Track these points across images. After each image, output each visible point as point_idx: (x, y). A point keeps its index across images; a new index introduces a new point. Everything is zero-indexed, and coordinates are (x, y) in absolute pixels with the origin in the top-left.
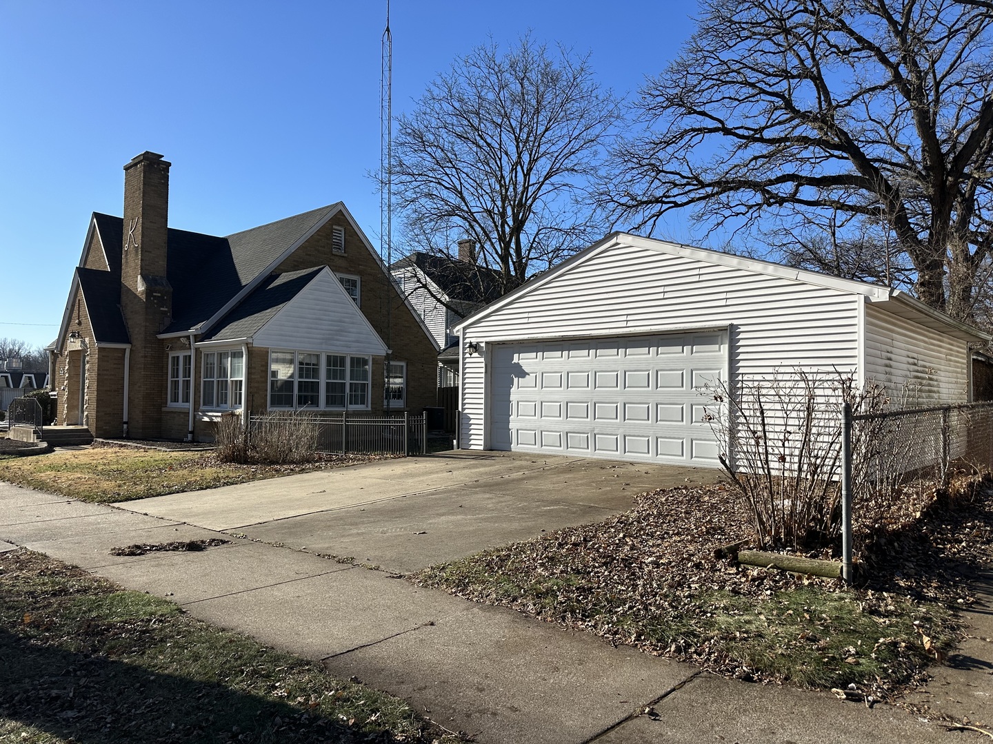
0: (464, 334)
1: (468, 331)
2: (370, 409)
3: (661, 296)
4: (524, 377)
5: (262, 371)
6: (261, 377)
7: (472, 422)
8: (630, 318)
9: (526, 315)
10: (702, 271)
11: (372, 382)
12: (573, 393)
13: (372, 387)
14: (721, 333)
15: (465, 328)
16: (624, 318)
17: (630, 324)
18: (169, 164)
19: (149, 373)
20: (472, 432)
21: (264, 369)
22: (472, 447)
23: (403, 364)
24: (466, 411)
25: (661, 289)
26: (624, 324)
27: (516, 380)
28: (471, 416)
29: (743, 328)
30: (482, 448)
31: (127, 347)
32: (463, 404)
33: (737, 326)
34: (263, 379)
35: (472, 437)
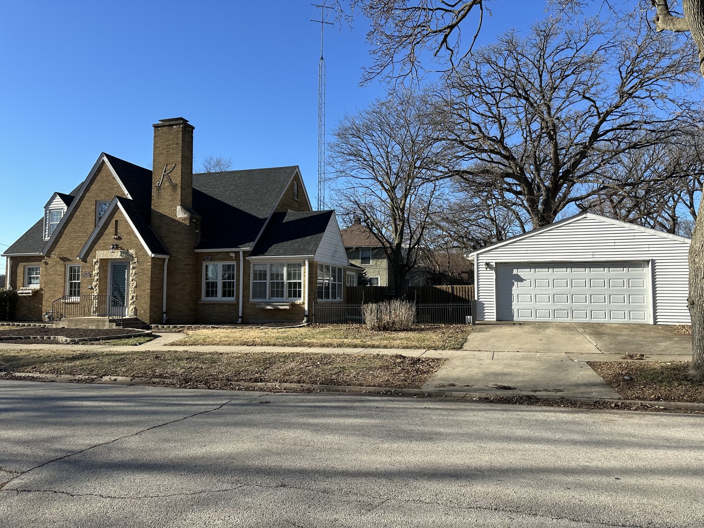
0: (478, 257)
1: (480, 256)
3: (613, 244)
4: (522, 281)
6: (315, 280)
7: (485, 306)
8: (594, 253)
9: (526, 249)
10: (635, 234)
11: (343, 283)
12: (557, 290)
13: (343, 286)
14: (643, 263)
15: (478, 254)
16: (592, 253)
17: (594, 256)
18: (193, 128)
19: (191, 277)
20: (485, 311)
22: (486, 320)
24: (480, 300)
25: (613, 241)
26: (592, 256)
27: (516, 283)
28: (485, 303)
29: (657, 261)
30: (495, 320)
31: (167, 257)
32: (478, 296)
33: (654, 260)
35: (486, 314)
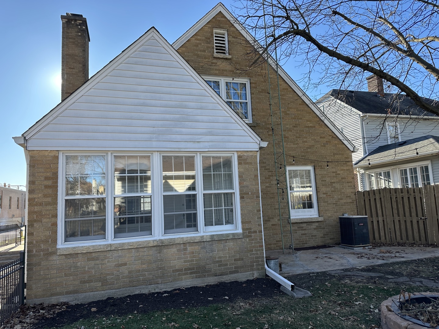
2: (240, 231)
5: (46, 187)
6: (45, 196)
11: (240, 191)
13: (242, 198)
21: (49, 183)
23: (310, 168)
34: (49, 200)
